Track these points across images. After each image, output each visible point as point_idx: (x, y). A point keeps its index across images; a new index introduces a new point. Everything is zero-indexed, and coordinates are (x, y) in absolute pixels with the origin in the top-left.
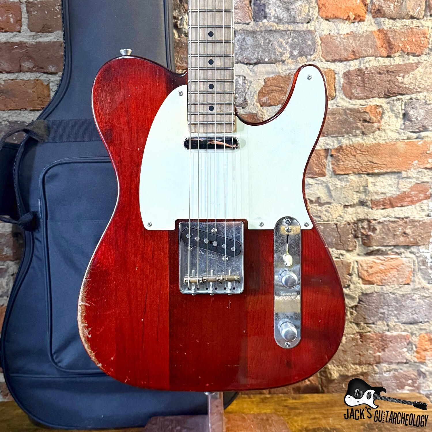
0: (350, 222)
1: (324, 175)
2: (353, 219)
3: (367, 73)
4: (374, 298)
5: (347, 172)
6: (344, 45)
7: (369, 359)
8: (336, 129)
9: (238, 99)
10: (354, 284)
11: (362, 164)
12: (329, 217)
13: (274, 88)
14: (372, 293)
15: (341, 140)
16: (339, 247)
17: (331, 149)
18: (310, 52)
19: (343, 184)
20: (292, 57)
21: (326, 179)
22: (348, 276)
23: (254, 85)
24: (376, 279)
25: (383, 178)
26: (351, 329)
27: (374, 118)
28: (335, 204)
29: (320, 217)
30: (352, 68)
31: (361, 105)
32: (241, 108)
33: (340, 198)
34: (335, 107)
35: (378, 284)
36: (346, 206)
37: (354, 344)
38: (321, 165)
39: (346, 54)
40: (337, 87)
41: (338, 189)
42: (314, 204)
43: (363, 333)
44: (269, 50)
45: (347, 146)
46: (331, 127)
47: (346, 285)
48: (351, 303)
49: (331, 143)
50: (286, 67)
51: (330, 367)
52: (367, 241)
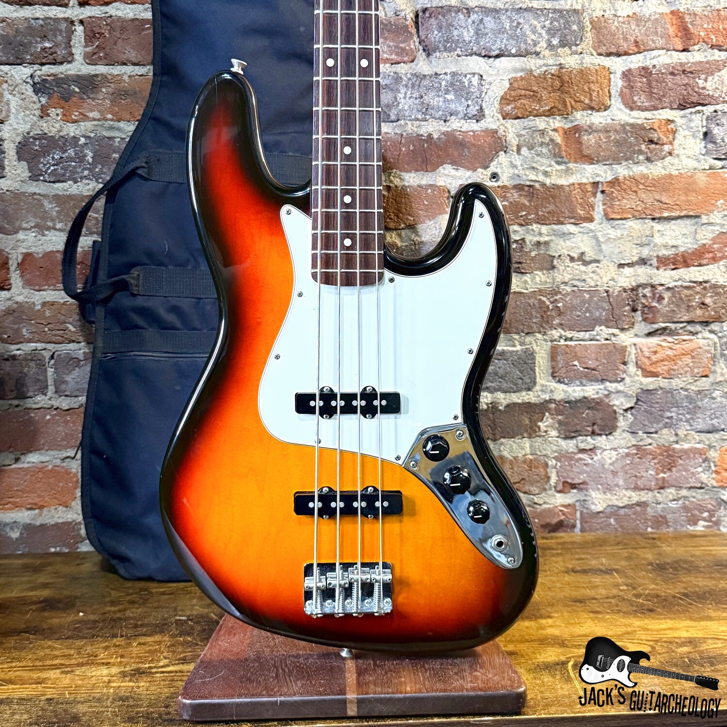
0: (626, 288)
1: (591, 220)
2: (631, 284)
3: (655, 74)
4: (658, 397)
5: (626, 216)
6: (623, 32)
7: (649, 483)
8: (609, 153)
9: (471, 107)
11: (646, 204)
12: (597, 281)
13: (523, 92)
14: (656, 390)
15: (617, 170)
16: (610, 324)
17: (602, 183)
18: (576, 40)
19: (619, 233)
20: (550, 48)
21: (595, 226)
22: (623, 365)
23: (495, 89)
24: (662, 369)
25: (674, 224)
26: (624, 440)
27: (665, 138)
28: (605, 262)
29: (584, 280)
30: (634, 66)
31: (646, 119)
32: (475, 121)
33: (614, 254)
34: (609, 121)
35: (664, 376)
36: (621, 266)
37: (628, 462)
38: (588, 205)
39: (625, 45)
40: (613, 92)
41: (611, 241)
42: (577, 263)
43: (642, 446)
44: (518, 36)
45: (625, 178)
46: (603, 151)
47: (619, 379)
48: (624, 404)
49: (602, 173)
50: (541, 62)
51: (593, 494)
52: (650, 316)
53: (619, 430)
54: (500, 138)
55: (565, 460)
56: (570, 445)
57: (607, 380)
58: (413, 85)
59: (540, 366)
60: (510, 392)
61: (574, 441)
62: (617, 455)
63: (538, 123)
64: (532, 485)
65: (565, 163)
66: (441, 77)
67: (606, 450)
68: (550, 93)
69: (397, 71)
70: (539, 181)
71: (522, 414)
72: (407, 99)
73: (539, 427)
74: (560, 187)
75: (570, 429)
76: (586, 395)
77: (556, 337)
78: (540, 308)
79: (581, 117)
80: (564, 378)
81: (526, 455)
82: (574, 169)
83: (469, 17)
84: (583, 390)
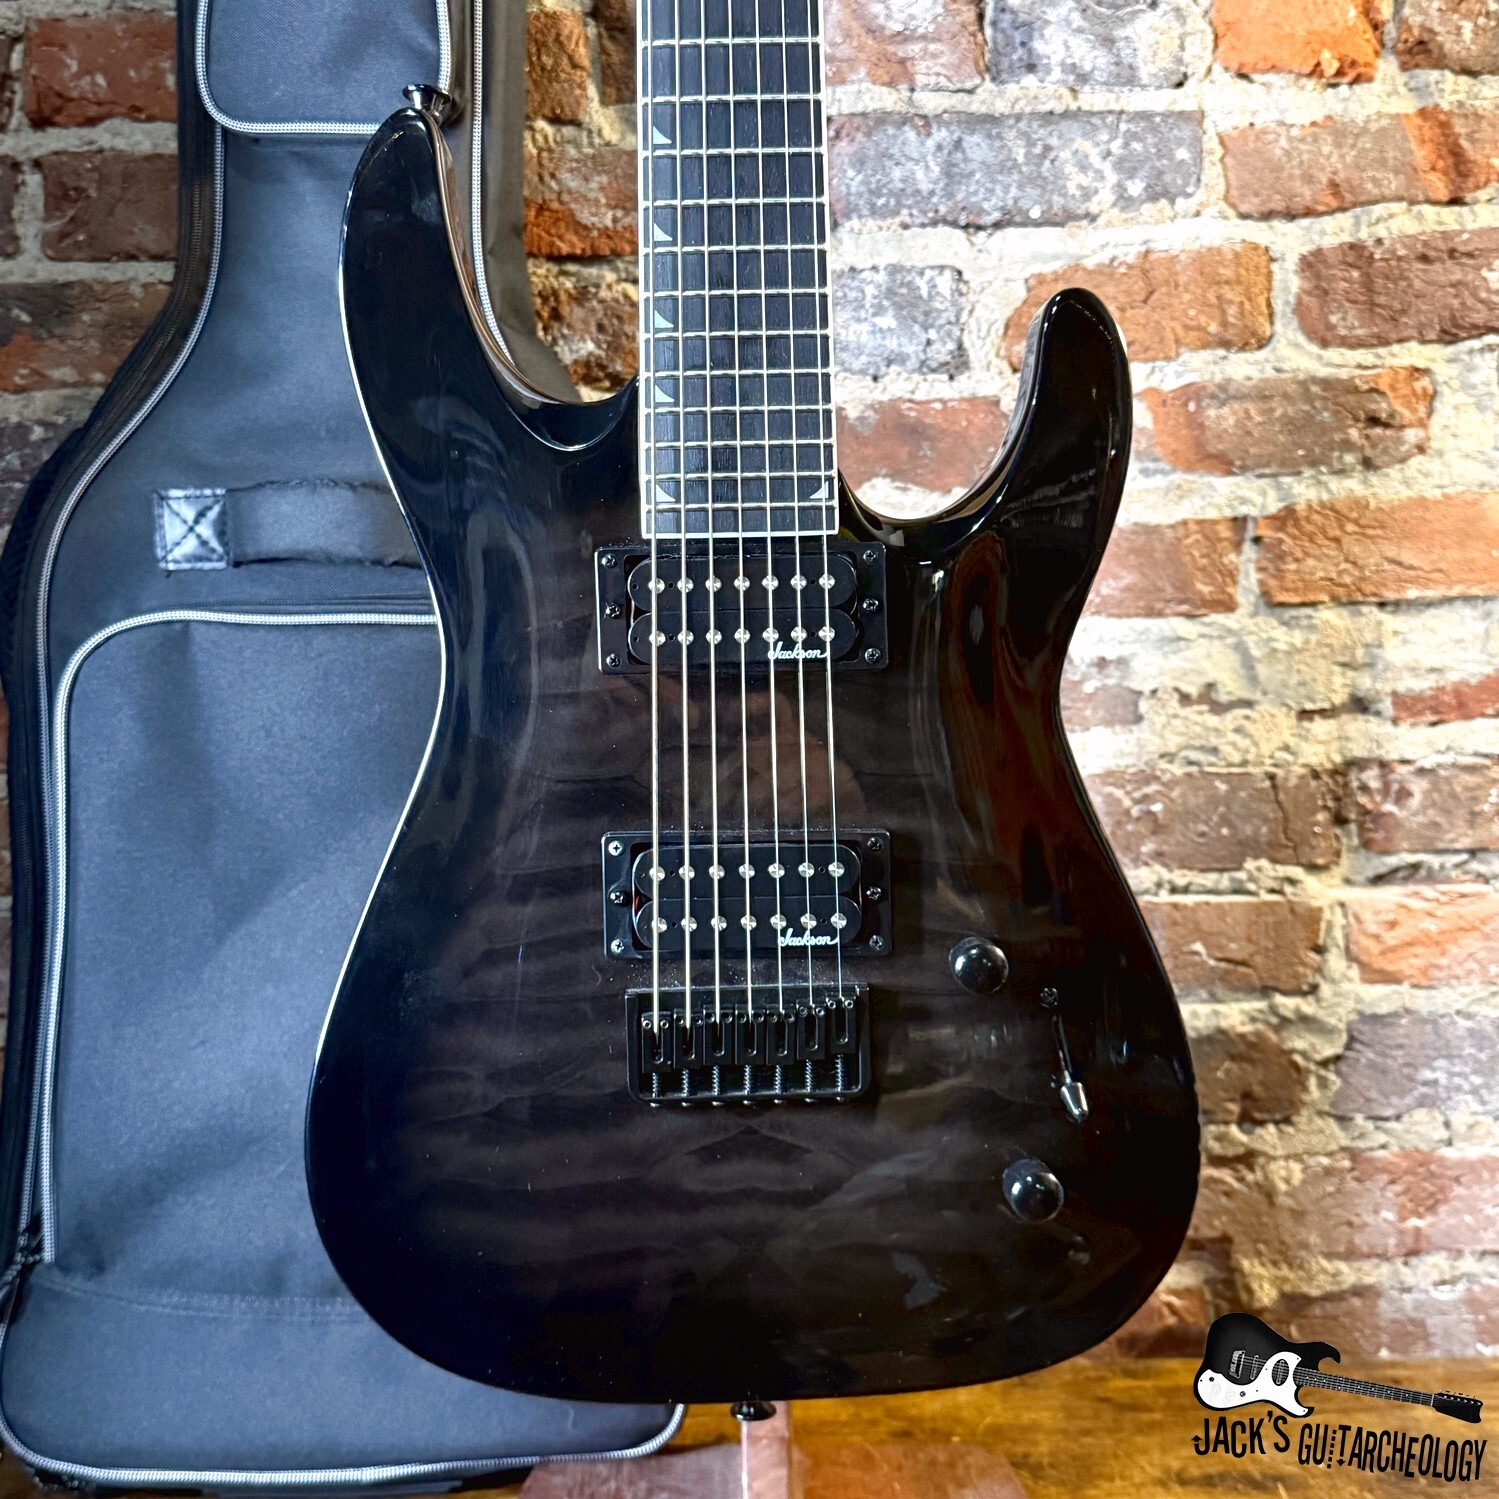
0: (1319, 769)
1: (1229, 606)
2: (1329, 759)
3: (1382, 259)
4: (1402, 1032)
5: (1312, 597)
6: (1301, 162)
7: (1383, 1240)
8: (1272, 448)
9: (936, 346)
10: (1333, 981)
11: (1361, 568)
12: (1247, 752)
14: (1394, 1015)
15: (1291, 488)
16: (1280, 855)
17: (1255, 519)
18: (1186, 184)
19: (1298, 637)
20: (1122, 203)
21: (1238, 622)
22: (1313, 955)
23: (992, 301)
24: (1410, 966)
25: (1434, 617)
26: (1321, 1136)
27: (1406, 413)
28: (1267, 706)
29: (1215, 751)
30: (1329, 242)
31: (1360, 366)
32: (945, 377)
33: (1285, 685)
34: (1270, 373)
35: (1415, 981)
36: (1305, 715)
37: (1330, 1189)
38: (1220, 572)
39: (1307, 193)
40: (1278, 306)
41: (1280, 655)
42: (1196, 708)
43: (1363, 1151)
44: (1045, 179)
45: (1310, 507)
46: (1255, 444)
47: (1305, 987)
48: (1318, 1047)
49: (1256, 496)
50: (1101, 237)
51: (1246, 1264)
52: (1379, 836)
53: (1305, 1112)
54: (1006, 417)
57: (1276, 989)
62: (1304, 1170)
65: (1163, 472)
66: (863, 275)
67: (1274, 1158)
68: (1124, 309)
74: (1153, 530)
76: (1224, 1024)
77: (1148, 885)
78: (1108, 814)
79: (1199, 365)
82: (1185, 486)
83: (929, 135)
84: (1216, 1013)
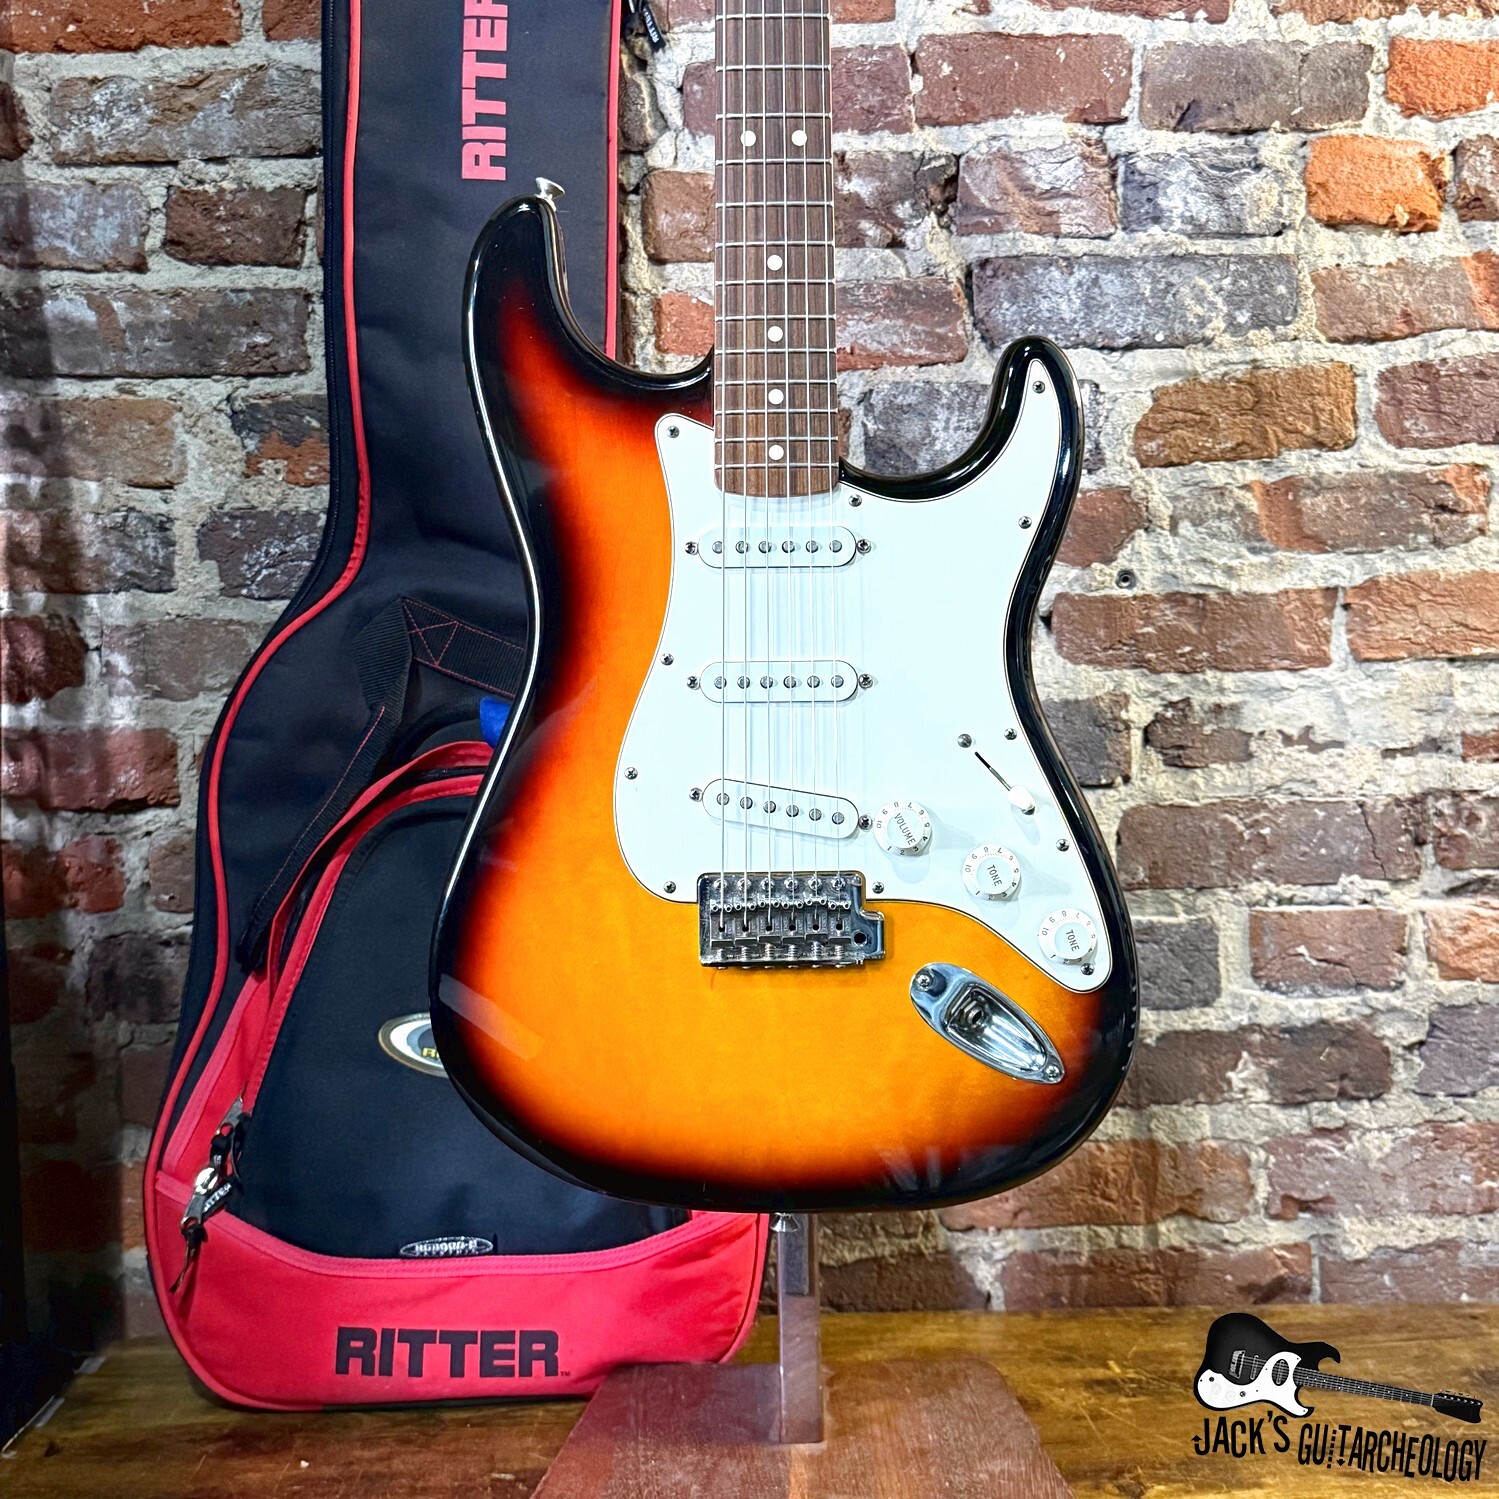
0: (1401, 798)
1: (1324, 661)
2: (1409, 790)
3: (1446, 376)
4: (1475, 1020)
5: (1394, 655)
6: (1379, 296)
7: (1461, 1201)
8: (1359, 532)
10: (1417, 978)
11: (1434, 630)
12: (1341, 783)
13: (1181, 414)
14: (1469, 1006)
15: (1374, 563)
16: (1370, 871)
17: (1344, 588)
18: (1284, 315)
19: (1381, 687)
20: (1232, 329)
21: (1332, 675)
22: (1399, 955)
23: (1124, 409)
24: (1481, 964)
26: (1408, 1111)
27: (1469, 501)
28: (1356, 745)
29: (1314, 782)
30: (1403, 361)
31: (1429, 463)
33: (1372, 728)
34: (1356, 468)
35: (1486, 977)
36: (1389, 753)
37: (1417, 1156)
38: (1316, 633)
39: (1384, 322)
40: (1362, 413)
41: (1367, 703)
42: (1297, 747)
43: (1444, 1123)
44: (1168, 309)
45: (1390, 578)
46: (1345, 526)
47: (1393, 984)
48: (1405, 1035)
49: (1344, 569)
50: (1215, 357)
51: (1346, 1222)
52: (1452, 855)
53: (1395, 1090)
54: (1136, 504)
55: (1285, 1151)
56: (1293, 1121)
57: (1368, 986)
58: (962, 406)
59: (1227, 957)
60: (1167, 1009)
61: (1304, 1112)
62: (1393, 1141)
63: (1211, 473)
64: (1218, 1202)
65: (1267, 550)
67: (1370, 1130)
68: (1234, 416)
69: (931, 378)
70: (1216, 587)
71: (1194, 1054)
72: (951, 431)
73: (1229, 1082)
74: (1259, 598)
75: (1294, 1085)
76: (1325, 1015)
77: (1259, 897)
78: (1224, 837)
79: (1297, 462)
80: (1278, 981)
81: (1203, 1139)
82: (1286, 562)
83: (1071, 274)
84: (1319, 1005)
